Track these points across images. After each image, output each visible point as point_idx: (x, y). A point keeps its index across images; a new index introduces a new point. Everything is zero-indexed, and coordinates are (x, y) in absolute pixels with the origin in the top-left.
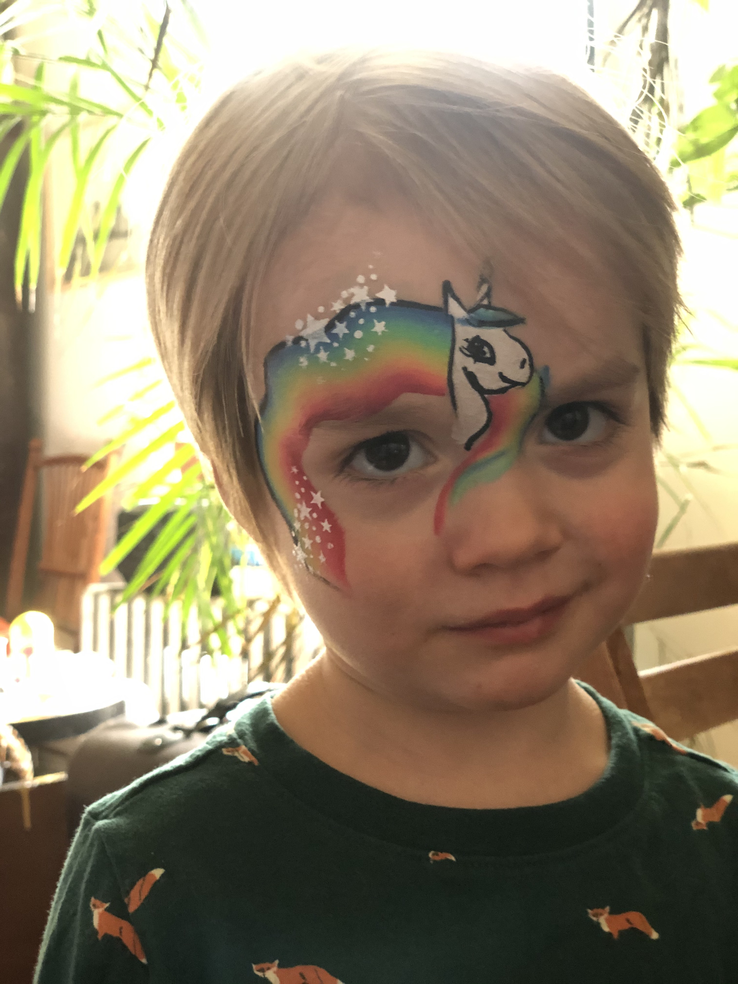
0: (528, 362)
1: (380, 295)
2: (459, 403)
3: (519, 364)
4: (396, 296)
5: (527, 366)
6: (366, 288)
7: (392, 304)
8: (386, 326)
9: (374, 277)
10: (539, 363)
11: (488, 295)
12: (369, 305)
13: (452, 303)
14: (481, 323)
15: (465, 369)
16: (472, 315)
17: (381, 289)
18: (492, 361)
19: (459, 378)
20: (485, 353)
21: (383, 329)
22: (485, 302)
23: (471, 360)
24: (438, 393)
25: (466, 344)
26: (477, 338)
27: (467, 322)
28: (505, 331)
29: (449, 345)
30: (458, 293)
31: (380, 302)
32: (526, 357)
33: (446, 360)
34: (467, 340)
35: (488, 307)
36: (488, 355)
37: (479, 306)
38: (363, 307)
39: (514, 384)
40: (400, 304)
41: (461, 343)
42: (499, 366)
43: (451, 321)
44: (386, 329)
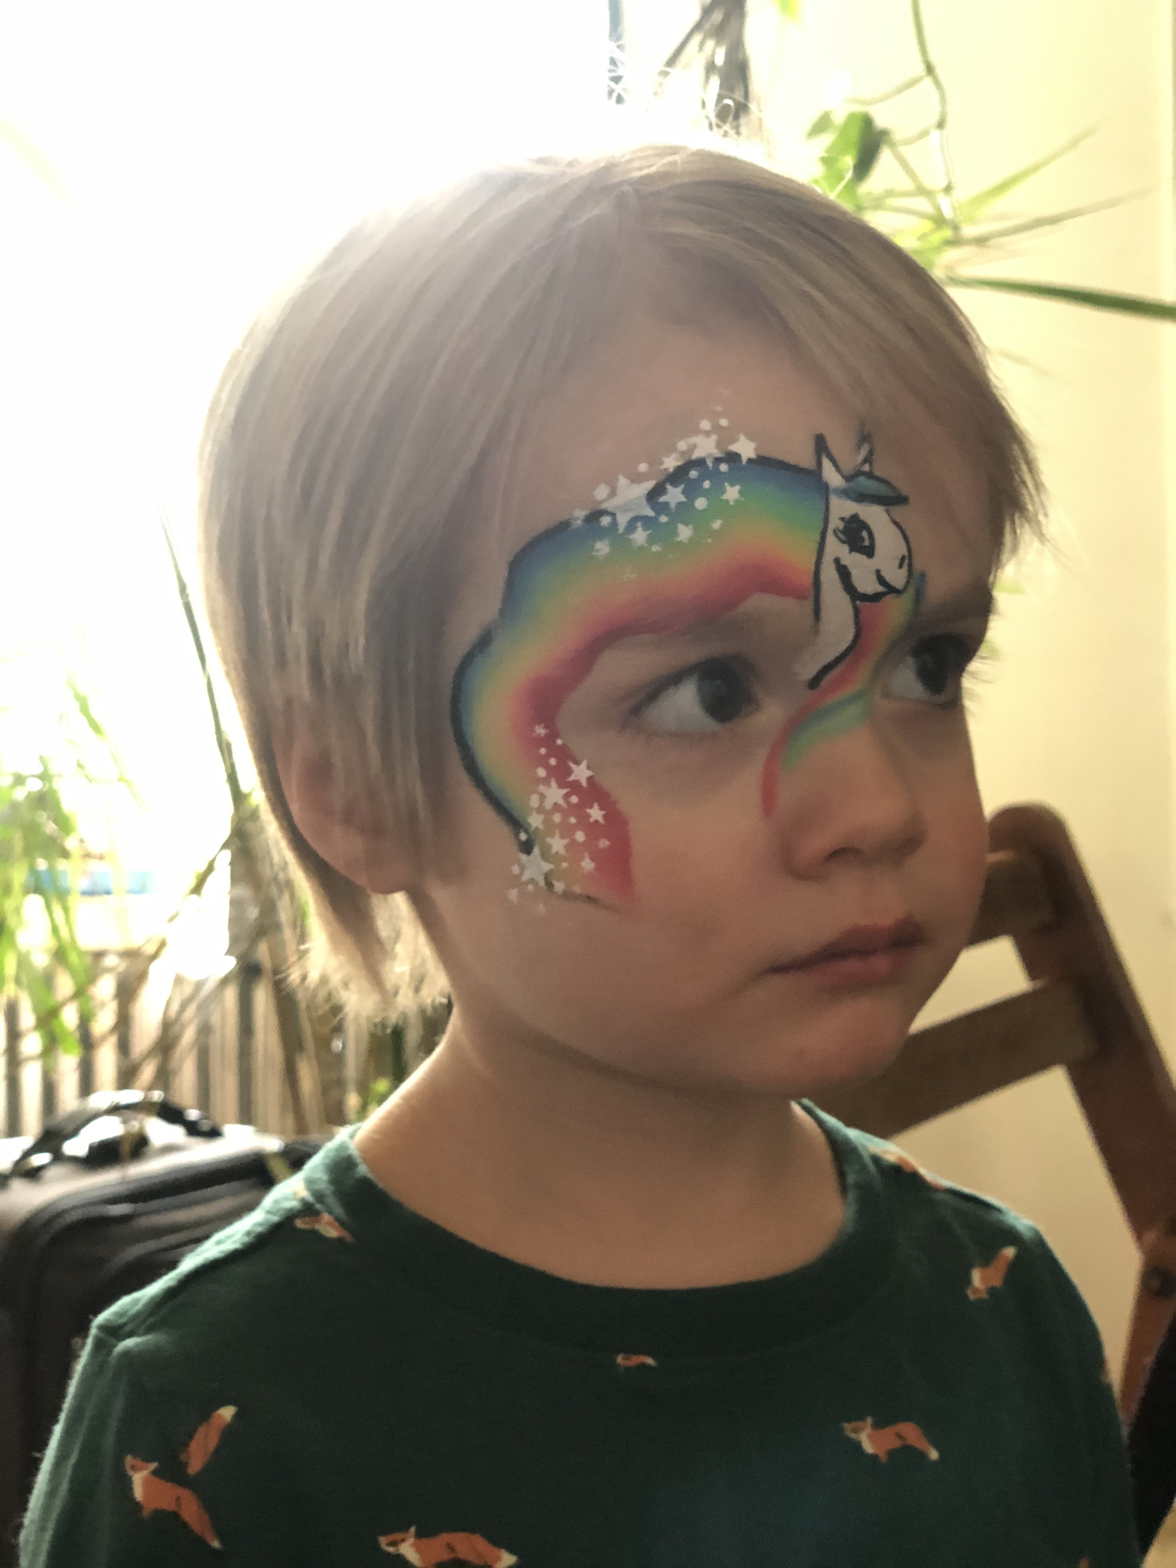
0: (907, 561)
1: (734, 448)
2: (825, 614)
3: (897, 562)
4: (756, 449)
5: (905, 566)
6: (714, 437)
7: (750, 461)
8: (740, 492)
9: (724, 422)
10: (918, 565)
11: (868, 460)
12: (718, 461)
13: (827, 464)
14: (861, 497)
15: (837, 561)
16: (852, 484)
17: (735, 440)
18: (869, 552)
19: (829, 575)
20: (863, 540)
21: (738, 496)
22: (866, 468)
23: (846, 548)
24: (800, 596)
25: (841, 525)
26: (855, 518)
27: (845, 493)
28: (887, 511)
29: (821, 525)
30: (834, 451)
31: (732, 458)
32: (906, 554)
33: (814, 546)
34: (842, 519)
35: (870, 475)
36: (867, 543)
37: (858, 473)
38: (710, 464)
39: (891, 590)
40: (761, 462)
41: (835, 523)
42: (876, 562)
43: (824, 489)
44: (741, 496)
